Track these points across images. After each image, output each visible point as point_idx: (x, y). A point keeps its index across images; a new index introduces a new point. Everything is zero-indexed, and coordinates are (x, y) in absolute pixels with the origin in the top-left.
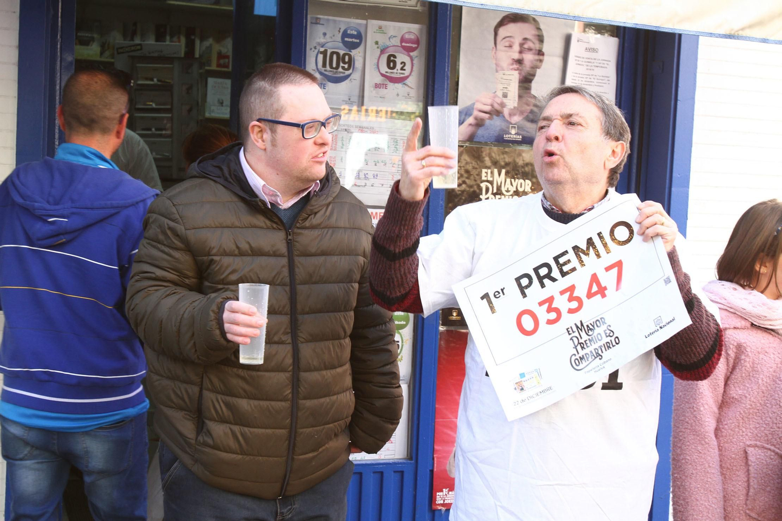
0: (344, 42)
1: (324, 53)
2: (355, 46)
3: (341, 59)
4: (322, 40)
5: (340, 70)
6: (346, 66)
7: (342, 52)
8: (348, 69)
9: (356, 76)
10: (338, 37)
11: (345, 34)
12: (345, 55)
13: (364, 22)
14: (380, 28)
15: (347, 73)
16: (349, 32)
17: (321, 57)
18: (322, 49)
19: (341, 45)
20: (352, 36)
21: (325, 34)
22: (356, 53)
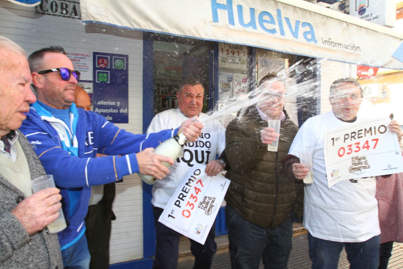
0: (228, 80)
1: (222, 83)
2: (230, 81)
3: (227, 85)
4: (222, 79)
5: (227, 88)
6: (228, 87)
7: (227, 83)
8: (229, 88)
9: (231, 90)
10: (226, 78)
11: (228, 78)
12: (228, 84)
13: (232, 74)
14: (237, 76)
15: (229, 89)
16: (229, 77)
17: (222, 84)
18: (222, 82)
19: (227, 81)
20: (229, 78)
21: (222, 78)
22: (231, 83)
